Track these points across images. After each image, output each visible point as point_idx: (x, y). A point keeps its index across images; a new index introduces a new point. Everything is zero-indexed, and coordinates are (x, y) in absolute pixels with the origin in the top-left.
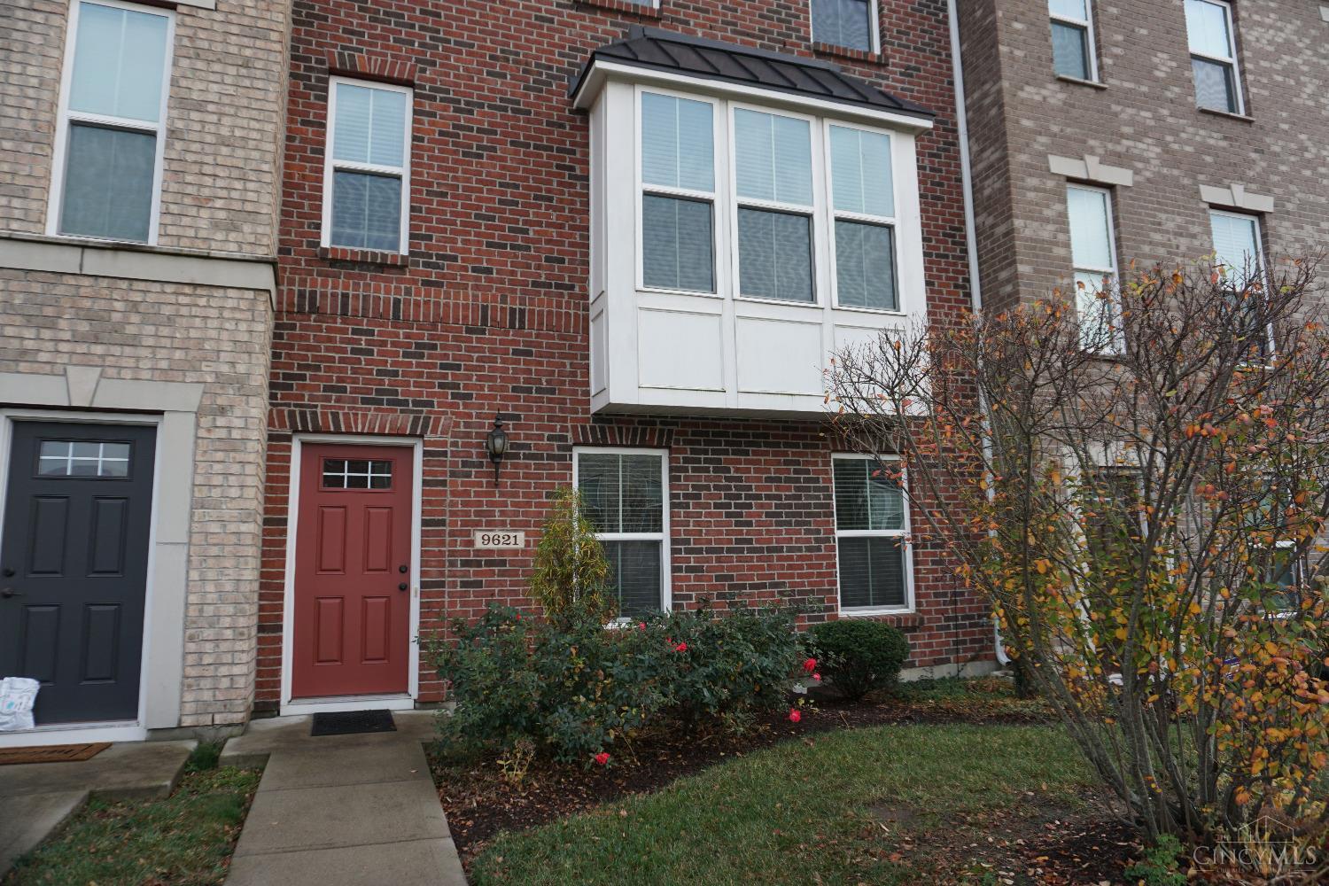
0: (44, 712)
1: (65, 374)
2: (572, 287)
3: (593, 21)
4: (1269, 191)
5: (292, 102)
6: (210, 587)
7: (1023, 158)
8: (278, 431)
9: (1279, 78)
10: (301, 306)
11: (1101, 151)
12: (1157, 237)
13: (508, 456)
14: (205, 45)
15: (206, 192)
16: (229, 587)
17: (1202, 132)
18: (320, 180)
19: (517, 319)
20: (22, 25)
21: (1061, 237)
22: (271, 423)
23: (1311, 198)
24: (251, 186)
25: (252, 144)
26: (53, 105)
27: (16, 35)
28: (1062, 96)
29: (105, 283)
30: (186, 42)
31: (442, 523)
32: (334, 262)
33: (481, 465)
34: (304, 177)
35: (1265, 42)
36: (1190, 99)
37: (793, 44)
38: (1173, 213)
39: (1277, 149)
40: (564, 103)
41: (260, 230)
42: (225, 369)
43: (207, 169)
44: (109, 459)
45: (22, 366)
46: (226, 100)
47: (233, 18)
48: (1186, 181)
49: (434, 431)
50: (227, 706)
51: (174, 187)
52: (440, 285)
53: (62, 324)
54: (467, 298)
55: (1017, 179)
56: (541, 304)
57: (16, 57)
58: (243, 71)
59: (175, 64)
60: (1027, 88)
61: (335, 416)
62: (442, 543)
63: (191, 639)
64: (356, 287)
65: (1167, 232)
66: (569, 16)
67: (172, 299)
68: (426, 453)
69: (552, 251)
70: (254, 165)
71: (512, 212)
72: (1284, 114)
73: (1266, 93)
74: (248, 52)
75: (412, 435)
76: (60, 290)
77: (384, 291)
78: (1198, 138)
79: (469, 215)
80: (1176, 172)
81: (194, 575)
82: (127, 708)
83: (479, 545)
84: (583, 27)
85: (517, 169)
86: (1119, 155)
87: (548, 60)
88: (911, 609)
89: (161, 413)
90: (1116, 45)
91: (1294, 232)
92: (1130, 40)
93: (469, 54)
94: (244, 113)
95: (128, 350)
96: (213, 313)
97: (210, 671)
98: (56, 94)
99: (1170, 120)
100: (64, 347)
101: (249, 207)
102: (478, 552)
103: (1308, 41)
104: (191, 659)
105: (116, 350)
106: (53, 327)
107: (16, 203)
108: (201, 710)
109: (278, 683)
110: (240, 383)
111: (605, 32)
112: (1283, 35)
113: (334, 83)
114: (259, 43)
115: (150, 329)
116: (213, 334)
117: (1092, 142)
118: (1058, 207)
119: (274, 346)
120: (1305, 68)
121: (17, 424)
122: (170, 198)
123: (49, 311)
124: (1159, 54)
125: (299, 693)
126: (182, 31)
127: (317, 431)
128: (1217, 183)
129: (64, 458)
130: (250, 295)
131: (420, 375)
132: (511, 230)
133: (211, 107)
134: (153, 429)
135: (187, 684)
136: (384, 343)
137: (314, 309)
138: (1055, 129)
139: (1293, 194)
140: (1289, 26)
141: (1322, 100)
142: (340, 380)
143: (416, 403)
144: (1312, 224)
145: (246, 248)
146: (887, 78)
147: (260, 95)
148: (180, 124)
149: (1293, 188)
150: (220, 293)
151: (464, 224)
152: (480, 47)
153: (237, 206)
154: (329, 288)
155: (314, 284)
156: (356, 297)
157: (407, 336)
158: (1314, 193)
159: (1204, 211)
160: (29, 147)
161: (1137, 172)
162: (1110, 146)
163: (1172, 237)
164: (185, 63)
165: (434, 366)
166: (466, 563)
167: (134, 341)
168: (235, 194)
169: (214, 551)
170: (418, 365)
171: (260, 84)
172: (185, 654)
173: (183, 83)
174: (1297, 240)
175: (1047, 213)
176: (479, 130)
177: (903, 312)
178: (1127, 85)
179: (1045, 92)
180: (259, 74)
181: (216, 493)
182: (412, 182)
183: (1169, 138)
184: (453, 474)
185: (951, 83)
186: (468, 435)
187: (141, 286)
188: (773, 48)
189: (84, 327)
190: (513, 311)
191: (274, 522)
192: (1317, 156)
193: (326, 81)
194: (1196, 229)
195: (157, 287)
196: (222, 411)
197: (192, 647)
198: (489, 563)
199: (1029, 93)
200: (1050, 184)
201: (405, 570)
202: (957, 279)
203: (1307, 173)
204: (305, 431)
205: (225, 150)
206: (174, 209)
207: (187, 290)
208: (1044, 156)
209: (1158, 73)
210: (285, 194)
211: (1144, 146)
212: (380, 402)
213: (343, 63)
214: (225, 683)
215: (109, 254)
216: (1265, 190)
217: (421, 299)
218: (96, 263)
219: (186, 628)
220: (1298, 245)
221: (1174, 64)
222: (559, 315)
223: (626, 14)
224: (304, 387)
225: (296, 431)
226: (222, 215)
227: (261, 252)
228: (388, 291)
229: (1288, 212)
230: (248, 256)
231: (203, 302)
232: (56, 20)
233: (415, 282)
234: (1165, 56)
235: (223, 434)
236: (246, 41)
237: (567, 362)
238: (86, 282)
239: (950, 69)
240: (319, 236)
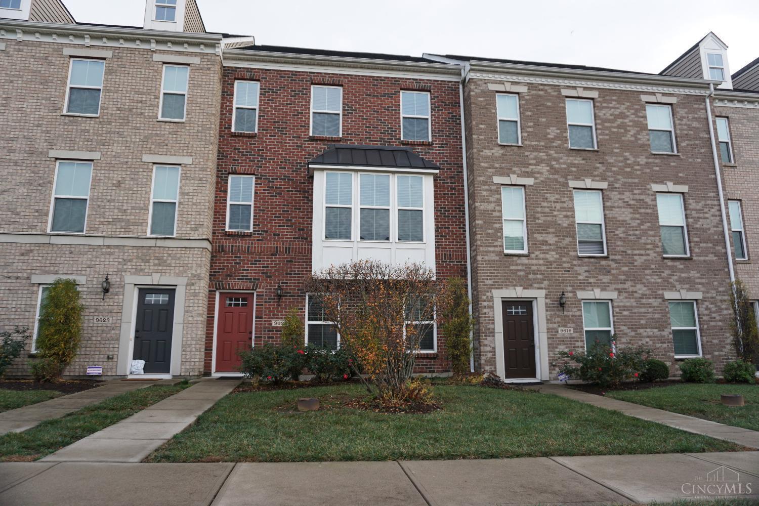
0: (146, 370)
1: (152, 275)
2: (307, 238)
3: (316, 144)
4: (606, 179)
5: (217, 185)
6: (189, 336)
7: (481, 179)
8: (211, 289)
9: (615, 130)
10: (219, 250)
11: (519, 172)
12: (545, 204)
13: (284, 296)
14: (189, 175)
15: (189, 220)
16: (194, 336)
17: (571, 158)
18: (225, 209)
19: (288, 250)
20: (141, 177)
21: (497, 208)
22: (209, 287)
23: (630, 180)
24: (202, 216)
25: (202, 204)
26: (149, 198)
27: (140, 180)
28: (501, 152)
29: (162, 249)
30: (184, 175)
31: (262, 318)
32: (229, 235)
33: (275, 299)
34: (220, 209)
35: (608, 115)
36: (566, 145)
37: (393, 142)
38: (554, 193)
39: (612, 161)
40: (306, 175)
41: (204, 230)
42: (194, 272)
43: (190, 213)
44: (162, 298)
45: (141, 273)
46: (195, 191)
47: (197, 166)
48: (561, 180)
49: (260, 288)
50: (193, 370)
51: (180, 219)
52: (262, 240)
53: (151, 261)
54: (272, 244)
55: (478, 187)
56: (296, 245)
57: (140, 186)
58: (200, 182)
59: (181, 182)
60: (485, 151)
61: (229, 284)
62: (261, 324)
63: (184, 351)
64: (236, 243)
65: (551, 202)
66: (308, 144)
67: (180, 252)
68: (257, 295)
69: (300, 226)
70: (202, 210)
71: (287, 214)
72: (617, 145)
73: (607, 137)
74: (201, 176)
75: (252, 290)
76: (150, 251)
77: (244, 244)
78: (569, 161)
79: (272, 217)
80: (556, 177)
81: (185, 332)
82: (167, 370)
83: (273, 325)
84: (313, 147)
85: (289, 200)
86: (527, 172)
87: (300, 160)
88: (435, 351)
89: (176, 285)
90: (529, 127)
91: (619, 196)
92: (537, 124)
93: (273, 162)
94: (200, 195)
95: (168, 268)
96: (191, 256)
97: (189, 360)
98: (149, 195)
99: (555, 155)
100: (151, 268)
101: (201, 223)
102: (273, 327)
103: (633, 111)
104: (184, 356)
105: (165, 268)
106: (149, 262)
107: (140, 227)
108: (186, 371)
109: (211, 366)
110: (198, 276)
111: (321, 148)
112: (619, 111)
113: (230, 177)
114: (204, 173)
115: (174, 261)
116: (191, 262)
117: (514, 169)
118: (497, 196)
119: (211, 263)
120: (631, 124)
121: (140, 289)
122: (179, 222)
123: (148, 258)
124: (551, 128)
125: (217, 371)
126: (183, 172)
127: (223, 289)
128: (577, 178)
129: (152, 298)
130: (201, 249)
131: (256, 270)
132: (286, 220)
133: (191, 194)
134: (175, 290)
135: (183, 363)
136: (244, 260)
137: (223, 251)
138: (497, 165)
139: (619, 180)
140: (623, 106)
141: (639, 137)
142: (231, 273)
143: (254, 279)
144: (629, 191)
145: (200, 236)
146: (433, 150)
147: (204, 188)
148: (182, 200)
149: (619, 177)
150: (193, 249)
151: (271, 220)
152: (277, 159)
153: (197, 223)
154: (228, 243)
155: (223, 242)
156: (236, 246)
157: (252, 258)
158: (632, 178)
159: (570, 191)
160: (143, 211)
161: (536, 178)
162: (523, 169)
163: (552, 203)
164: (183, 181)
165: (260, 267)
166: (269, 331)
167: (170, 265)
168: (197, 220)
169: (190, 325)
170: (255, 267)
171: (204, 185)
172: (182, 355)
173: (183, 188)
174: (620, 199)
175: (491, 199)
176: (276, 188)
177: (424, 242)
178: (534, 143)
179: (493, 151)
180: (204, 182)
181: (191, 308)
182: (255, 207)
183: (554, 163)
184: (265, 302)
185: (461, 148)
186: (271, 289)
187: (171, 249)
188: (385, 145)
189: (156, 262)
190: (286, 248)
191: (210, 317)
192: (634, 162)
193: (228, 177)
194: (566, 199)
195: (176, 249)
196: (193, 284)
197: (184, 353)
198: (276, 331)
199: (487, 152)
200: (493, 188)
201: (251, 333)
202: (460, 225)
203: (628, 170)
204: (220, 289)
205: (194, 207)
206: (180, 225)
207: (184, 249)
208: (491, 177)
209: (549, 136)
210: (215, 215)
211: (541, 168)
212: (243, 279)
213: (232, 171)
214: (193, 363)
215: (163, 240)
216: (604, 179)
217: (256, 245)
218: (160, 243)
219: (182, 347)
220: (620, 201)
221: (558, 131)
222: (302, 248)
223: (328, 141)
224: (220, 275)
225: (217, 289)
226: (193, 226)
227: (204, 237)
228: (246, 244)
229: (616, 188)
230: (200, 238)
231: (188, 252)
232: (150, 174)
233: (254, 240)
234: (554, 128)
235: (193, 291)
236: (200, 172)
237: (305, 264)
238: (158, 249)
239: (461, 142)
240: (225, 227)
